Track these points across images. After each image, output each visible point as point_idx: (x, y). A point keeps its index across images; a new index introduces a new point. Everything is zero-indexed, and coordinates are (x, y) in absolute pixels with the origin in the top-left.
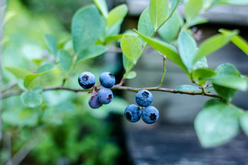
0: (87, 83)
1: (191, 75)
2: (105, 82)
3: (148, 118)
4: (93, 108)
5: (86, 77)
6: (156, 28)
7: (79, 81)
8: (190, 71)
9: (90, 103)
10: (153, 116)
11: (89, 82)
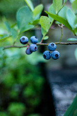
0: (24, 41)
1: (74, 31)
2: (33, 41)
3: (54, 57)
4: (28, 54)
5: (24, 39)
6: (57, 13)
7: (20, 40)
8: (73, 29)
9: (26, 52)
10: (57, 55)
11: (25, 41)
